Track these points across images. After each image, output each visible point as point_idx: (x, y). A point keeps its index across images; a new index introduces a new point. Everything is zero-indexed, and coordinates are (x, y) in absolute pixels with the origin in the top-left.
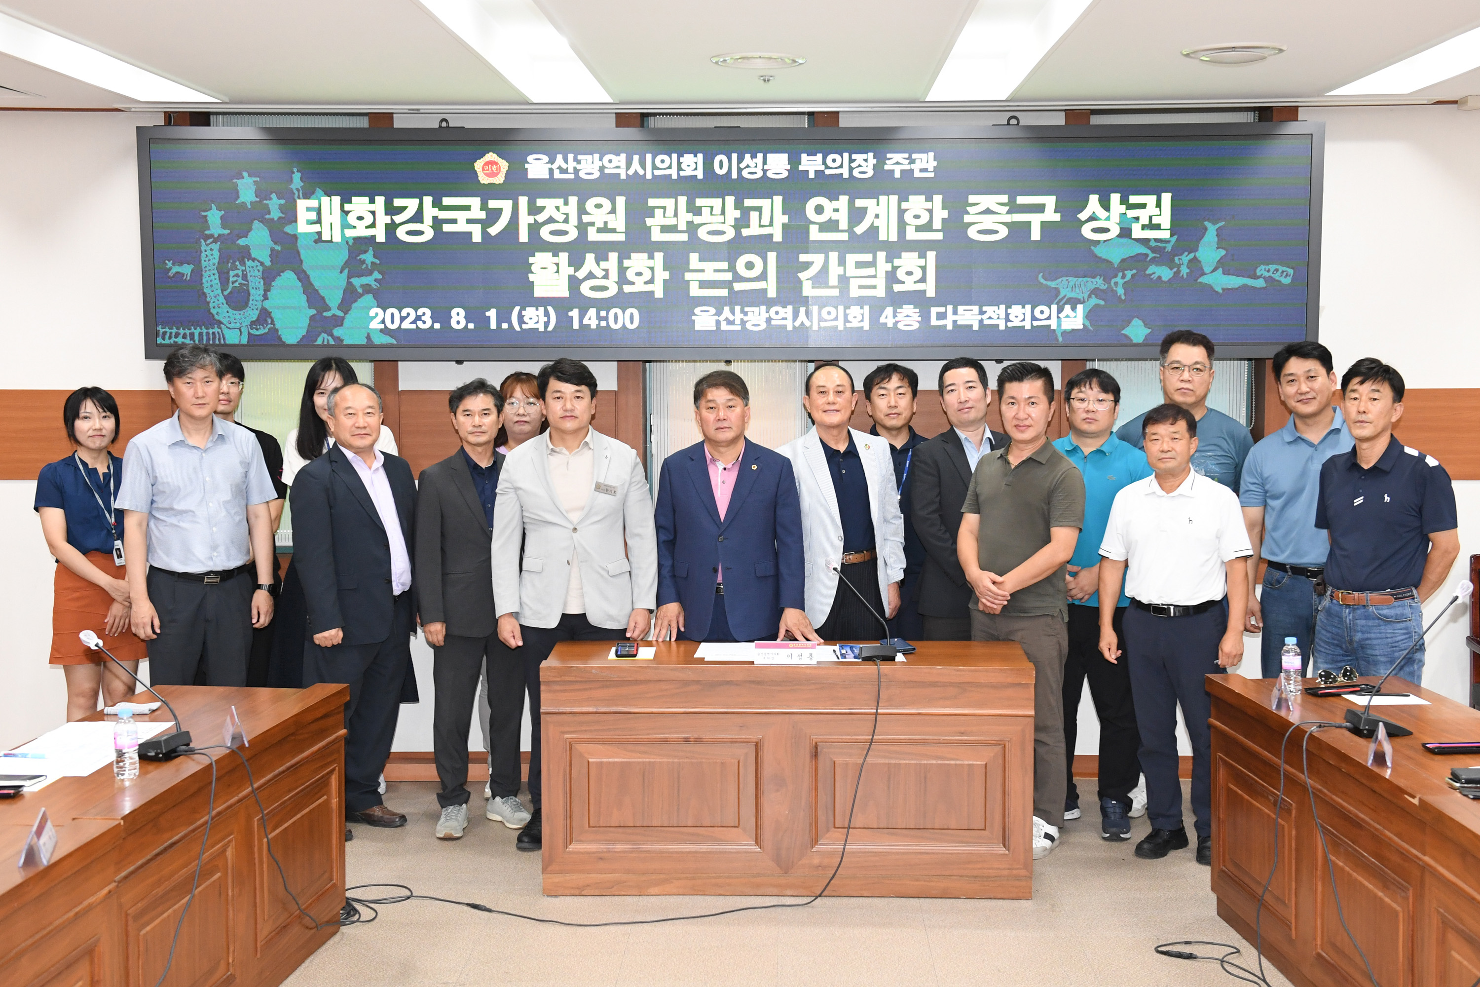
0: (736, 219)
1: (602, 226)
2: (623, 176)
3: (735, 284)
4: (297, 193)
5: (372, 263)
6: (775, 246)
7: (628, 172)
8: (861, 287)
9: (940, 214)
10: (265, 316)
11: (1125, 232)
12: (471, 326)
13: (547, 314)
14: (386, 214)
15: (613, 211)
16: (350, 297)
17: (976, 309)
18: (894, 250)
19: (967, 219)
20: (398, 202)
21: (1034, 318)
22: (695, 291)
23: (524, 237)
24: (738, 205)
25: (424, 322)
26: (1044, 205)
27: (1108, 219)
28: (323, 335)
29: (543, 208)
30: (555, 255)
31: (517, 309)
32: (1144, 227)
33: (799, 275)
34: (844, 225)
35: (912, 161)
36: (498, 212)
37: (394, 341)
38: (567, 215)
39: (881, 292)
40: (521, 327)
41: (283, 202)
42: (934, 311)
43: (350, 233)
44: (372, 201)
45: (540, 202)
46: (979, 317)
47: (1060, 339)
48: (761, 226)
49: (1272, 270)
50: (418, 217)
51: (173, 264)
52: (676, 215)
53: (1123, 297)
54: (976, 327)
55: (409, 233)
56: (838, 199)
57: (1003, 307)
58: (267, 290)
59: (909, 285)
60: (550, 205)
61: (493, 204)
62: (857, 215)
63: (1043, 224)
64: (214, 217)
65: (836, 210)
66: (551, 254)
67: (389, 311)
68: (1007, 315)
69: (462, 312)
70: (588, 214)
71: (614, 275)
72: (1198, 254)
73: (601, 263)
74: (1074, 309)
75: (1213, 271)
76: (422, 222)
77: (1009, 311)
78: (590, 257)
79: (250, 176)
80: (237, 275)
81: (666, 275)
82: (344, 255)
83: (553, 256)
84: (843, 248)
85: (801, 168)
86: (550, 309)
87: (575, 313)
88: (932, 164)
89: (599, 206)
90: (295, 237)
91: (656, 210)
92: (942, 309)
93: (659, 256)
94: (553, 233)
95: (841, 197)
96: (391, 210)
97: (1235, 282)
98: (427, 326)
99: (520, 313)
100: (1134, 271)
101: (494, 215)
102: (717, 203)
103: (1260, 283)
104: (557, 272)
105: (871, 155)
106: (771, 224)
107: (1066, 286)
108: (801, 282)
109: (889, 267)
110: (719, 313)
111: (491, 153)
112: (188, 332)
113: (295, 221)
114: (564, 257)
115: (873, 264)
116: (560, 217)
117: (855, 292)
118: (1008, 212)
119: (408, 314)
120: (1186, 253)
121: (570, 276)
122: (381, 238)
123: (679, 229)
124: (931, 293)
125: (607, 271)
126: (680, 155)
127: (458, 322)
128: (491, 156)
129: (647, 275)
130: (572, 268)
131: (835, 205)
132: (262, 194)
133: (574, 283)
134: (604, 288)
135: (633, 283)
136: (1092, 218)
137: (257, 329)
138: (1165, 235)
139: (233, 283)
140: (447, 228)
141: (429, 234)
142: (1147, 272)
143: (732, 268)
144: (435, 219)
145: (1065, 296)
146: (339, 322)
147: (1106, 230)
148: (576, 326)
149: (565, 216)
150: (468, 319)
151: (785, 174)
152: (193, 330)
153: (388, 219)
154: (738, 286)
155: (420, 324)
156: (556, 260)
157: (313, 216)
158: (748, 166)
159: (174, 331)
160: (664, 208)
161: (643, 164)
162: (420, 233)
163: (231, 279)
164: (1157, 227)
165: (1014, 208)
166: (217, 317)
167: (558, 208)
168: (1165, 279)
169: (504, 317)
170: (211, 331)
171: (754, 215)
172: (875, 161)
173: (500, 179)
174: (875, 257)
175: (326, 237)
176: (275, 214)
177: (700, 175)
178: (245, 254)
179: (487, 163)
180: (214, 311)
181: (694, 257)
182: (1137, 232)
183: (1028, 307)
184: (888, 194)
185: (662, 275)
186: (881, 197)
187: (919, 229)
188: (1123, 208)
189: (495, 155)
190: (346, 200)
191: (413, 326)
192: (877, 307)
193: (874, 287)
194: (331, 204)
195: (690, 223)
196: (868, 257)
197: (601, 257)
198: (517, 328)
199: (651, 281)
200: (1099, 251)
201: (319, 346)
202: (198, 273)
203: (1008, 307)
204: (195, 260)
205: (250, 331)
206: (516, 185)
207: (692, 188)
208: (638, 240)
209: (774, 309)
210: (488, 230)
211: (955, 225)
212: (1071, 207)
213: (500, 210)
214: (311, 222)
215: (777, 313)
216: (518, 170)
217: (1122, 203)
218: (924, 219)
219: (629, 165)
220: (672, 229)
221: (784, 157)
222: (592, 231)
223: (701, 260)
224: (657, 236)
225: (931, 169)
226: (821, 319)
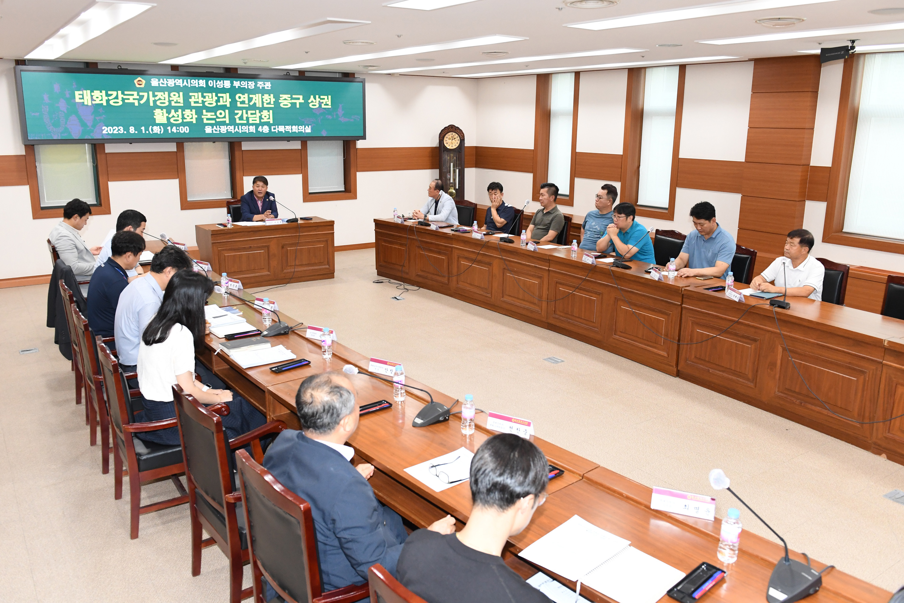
0: (216, 100)
1: (176, 101)
2: (182, 86)
4: (75, 89)
5: (102, 112)
6: (228, 108)
8: (252, 120)
9: (273, 100)
10: (66, 128)
11: (320, 106)
12: (136, 132)
13: (160, 128)
14: (106, 96)
15: (179, 97)
16: (95, 123)
17: (284, 126)
18: (261, 110)
19: (280, 101)
20: (110, 92)
21: (298, 129)
22: (205, 121)
23: (151, 104)
24: (216, 95)
25: (121, 131)
26: (299, 98)
27: (316, 102)
29: (157, 95)
30: (162, 110)
32: (325, 105)
33: (235, 117)
34: (247, 102)
35: (265, 84)
38: (165, 97)
39: (258, 122)
41: (70, 92)
42: (272, 127)
43: (94, 102)
44: (101, 92)
45: (156, 93)
46: (284, 129)
48: (223, 102)
50: (117, 98)
51: (32, 113)
52: (198, 98)
53: (321, 124)
54: (284, 132)
55: (114, 103)
57: (290, 126)
58: (66, 121)
59: (265, 120)
60: (159, 94)
61: (141, 94)
62: (250, 99)
63: (300, 103)
64: (46, 96)
65: (244, 98)
66: (160, 110)
67: (109, 128)
68: (292, 128)
69: (133, 128)
70: (171, 97)
71: (180, 116)
72: (338, 112)
73: (176, 113)
74: (308, 127)
75: (342, 117)
78: (173, 111)
79: (58, 84)
80: (56, 116)
81: (196, 116)
82: (92, 110)
84: (247, 109)
85: (234, 85)
86: (161, 127)
87: (169, 128)
88: (270, 85)
89: (174, 95)
90: (74, 103)
91: (192, 97)
92: (275, 127)
94: (161, 103)
95: (245, 94)
96: (107, 95)
97: (346, 120)
98: (122, 132)
99: (152, 128)
100: (322, 116)
101: (142, 97)
102: (210, 95)
103: (352, 120)
104: (163, 115)
105: (253, 82)
106: (226, 102)
107: (306, 121)
108: (236, 119)
109: (260, 115)
110: (213, 128)
113: (75, 98)
114: (165, 110)
115: (255, 114)
117: (251, 122)
119: (115, 129)
120: (335, 112)
121: (167, 116)
122: (105, 104)
123: (199, 102)
124: (271, 122)
125: (178, 115)
126: (198, 80)
127: (132, 131)
128: (139, 79)
129: (191, 116)
130: (167, 114)
131: (244, 96)
132: (62, 90)
133: (168, 119)
134: (178, 120)
135: (186, 119)
136: (312, 102)
137: (64, 134)
138: (330, 107)
139: (54, 119)
140: (126, 101)
141: (121, 103)
142: (326, 117)
143: (216, 115)
144: (122, 98)
145: (306, 123)
146: (92, 131)
147: (315, 105)
148: (170, 132)
150: (135, 130)
151: (229, 87)
152: (41, 135)
153: (107, 98)
154: (218, 120)
155: (119, 132)
156: (162, 111)
157: (81, 96)
158: (219, 84)
159: (35, 135)
160: (195, 96)
161: (187, 82)
162: (118, 103)
163: (54, 117)
164: (328, 105)
165: (292, 98)
166: (50, 130)
167: (162, 95)
168: (330, 119)
169: (147, 129)
170: (48, 135)
171: (221, 99)
172: (254, 84)
173: (143, 86)
174: (256, 112)
175: (86, 103)
176: (67, 96)
177: (205, 86)
178: (58, 109)
179: (139, 81)
180: (48, 128)
181: (204, 111)
182: (323, 106)
183: (297, 126)
184: (258, 93)
185: (195, 116)
187: (267, 104)
188: (319, 99)
189: (141, 78)
190: (92, 91)
191: (117, 133)
192: (257, 126)
193: (256, 120)
194: (87, 93)
195: (203, 101)
196: (254, 112)
197: (176, 111)
198: (151, 133)
199: (192, 118)
200: (314, 111)
202: (42, 115)
203: (292, 126)
204: (40, 110)
205: (61, 134)
206: (148, 88)
207: (203, 90)
208: (187, 105)
209: (228, 127)
210: (140, 102)
211: (277, 103)
212: (306, 98)
213: (143, 96)
214: (80, 99)
215: (229, 128)
216: (148, 84)
217: (319, 98)
218: (268, 101)
219: (183, 83)
220: (197, 102)
221: (229, 81)
222: (173, 103)
223: (206, 112)
224: (193, 104)
225: (270, 87)
226: (242, 130)
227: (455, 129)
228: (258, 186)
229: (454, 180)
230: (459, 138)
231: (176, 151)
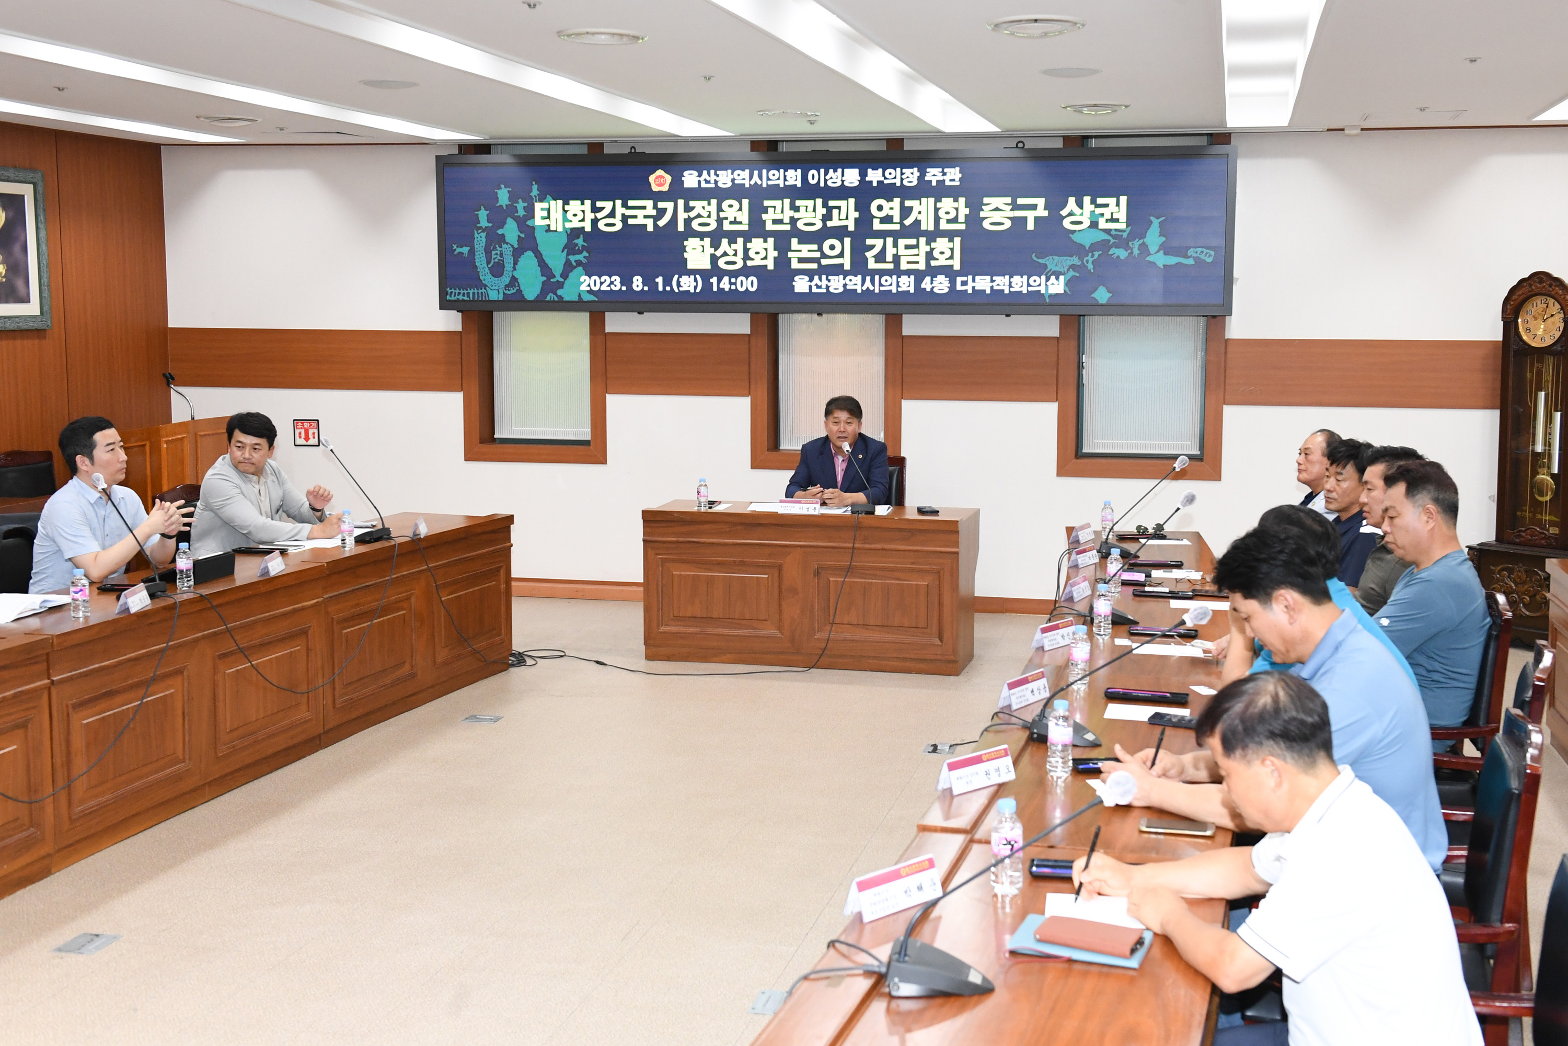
0: (823, 215)
1: (733, 220)
2: (747, 185)
3: (822, 260)
4: (534, 198)
5: (583, 245)
6: (849, 234)
7: (751, 183)
8: (908, 263)
9: (964, 211)
10: (514, 280)
11: (1094, 225)
12: (646, 288)
13: (696, 280)
14: (592, 212)
15: (740, 209)
16: (568, 268)
17: (989, 277)
18: (931, 237)
19: (982, 214)
20: (599, 204)
21: (1029, 285)
22: (795, 265)
23: (681, 228)
24: (825, 205)
25: (615, 286)
26: (1036, 205)
27: (1082, 214)
28: (551, 294)
29: (693, 208)
30: (702, 240)
32: (1107, 221)
33: (866, 254)
34: (897, 219)
35: (944, 174)
36: (665, 210)
37: (596, 299)
38: (710, 212)
39: (922, 266)
40: (679, 289)
41: (526, 204)
42: (959, 280)
43: (569, 225)
44: (583, 204)
45: (692, 203)
46: (991, 284)
47: (1047, 300)
48: (840, 220)
49: (1199, 252)
50: (612, 214)
51: (457, 247)
52: (782, 212)
53: (1092, 271)
54: (988, 292)
55: (607, 225)
56: (893, 201)
57: (1007, 277)
58: (515, 263)
59: (942, 261)
60: (698, 205)
61: (661, 205)
62: (906, 212)
63: (1036, 219)
64: (483, 215)
65: (891, 208)
66: (699, 239)
67: (593, 278)
68: (1010, 283)
69: (640, 279)
70: (723, 211)
71: (741, 254)
72: (1146, 240)
73: (732, 245)
74: (1057, 279)
75: (1157, 252)
76: (614, 217)
77: (1012, 280)
78: (725, 241)
79: (505, 187)
80: (497, 254)
81: (776, 254)
82: (564, 240)
83: (700, 241)
84: (896, 235)
85: (867, 179)
86: (698, 277)
87: (714, 280)
88: (958, 176)
89: (731, 206)
90: (533, 228)
91: (769, 208)
92: (964, 279)
93: (771, 240)
94: (700, 225)
95: (895, 199)
96: (595, 210)
97: (1172, 260)
98: (617, 288)
99: (678, 279)
100: (1100, 252)
101: (661, 212)
102: (810, 203)
103: (1191, 262)
104: (703, 251)
105: (916, 169)
106: (847, 218)
107: (1052, 262)
108: (867, 259)
109: (928, 249)
110: (811, 280)
111: (660, 170)
112: (465, 292)
113: (533, 217)
114: (707, 241)
115: (917, 246)
116: (705, 214)
117: (904, 266)
118: (1011, 210)
119: (605, 280)
120: (1137, 240)
121: (711, 254)
122: (588, 228)
123: (784, 222)
124: (957, 267)
125: (736, 251)
126: (786, 171)
127: (638, 286)
128: (660, 172)
129: (763, 254)
130: (713, 249)
131: (891, 204)
132: (513, 198)
133: (714, 259)
134: (734, 263)
135: (753, 259)
136: (1071, 214)
137: (509, 290)
138: (1122, 226)
139: (494, 259)
140: (631, 221)
141: (619, 226)
142: (1109, 253)
143: (820, 249)
144: (623, 215)
145: (1051, 270)
146: (560, 285)
147: (1080, 223)
148: (715, 289)
149: (708, 213)
150: (644, 284)
151: (857, 183)
152: (469, 291)
153: (592, 216)
154: (824, 262)
155: (613, 287)
156: (702, 243)
157: (545, 214)
158: (831, 178)
159: (457, 291)
160: (775, 207)
161: (760, 177)
162: (613, 225)
163: (493, 257)
164: (1117, 220)
165: (1016, 207)
166: (483, 282)
167: (703, 208)
168: (1122, 257)
169: (667, 282)
170: (480, 291)
171: (835, 212)
172: (918, 174)
173: (665, 188)
174: (918, 242)
175: (552, 228)
176: (521, 212)
177: (799, 184)
178: (502, 239)
179: (657, 177)
180: (482, 278)
181: (794, 241)
182: (1102, 224)
183: (1025, 277)
184: (927, 197)
185: (773, 254)
186: (922, 199)
187: (949, 221)
188: (1093, 207)
189: (663, 171)
190: (566, 203)
191: (608, 289)
192: (919, 276)
193: (917, 263)
194: (556, 206)
195: (792, 218)
196: (913, 242)
197: (732, 241)
198: (676, 290)
199: (765, 258)
200: (1075, 237)
201: (548, 301)
202: (472, 252)
203: (1011, 277)
204: (470, 242)
205: (505, 292)
206: (676, 192)
207: (793, 194)
208: (757, 229)
209: (848, 278)
210: (658, 223)
211: (974, 219)
212: (1055, 206)
214: (543, 218)
215: (851, 280)
216: (677, 181)
217: (1092, 203)
218: (952, 215)
219: (751, 177)
220: (780, 222)
221: (856, 171)
222: (726, 223)
223: (799, 243)
224: (770, 227)
225: (957, 179)
226: (881, 285)
227: (1551, 286)
228: (836, 420)
229: (1548, 443)
231: (749, 333)
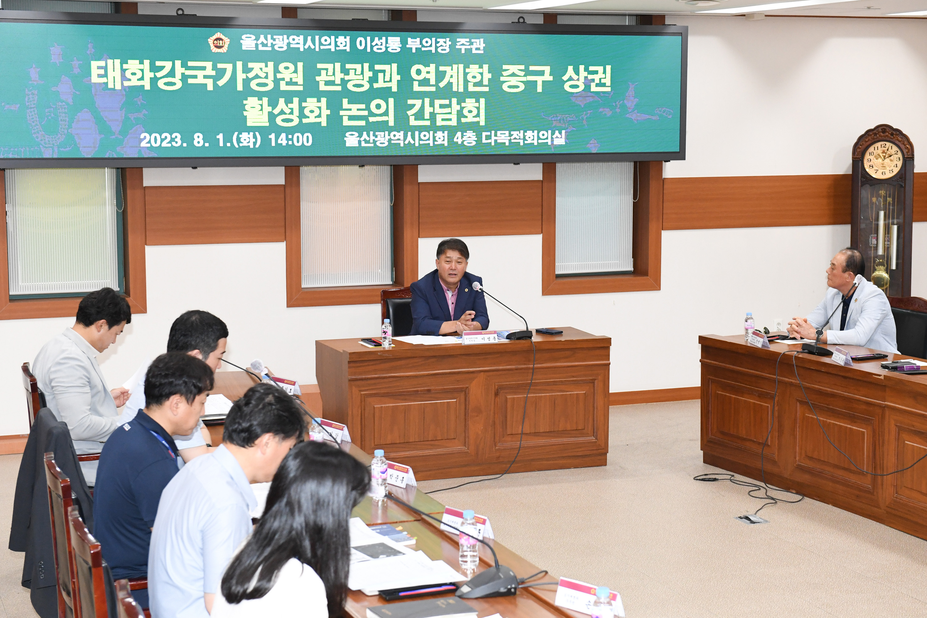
0: (370, 77)
1: (289, 80)
2: (302, 49)
3: (370, 118)
4: (91, 56)
5: (142, 103)
6: (393, 95)
7: (305, 47)
8: (443, 120)
9: (487, 76)
10: (70, 137)
11: (587, 88)
12: (207, 145)
13: (255, 137)
14: (151, 71)
15: (296, 71)
16: (127, 126)
17: (507, 133)
18: (462, 97)
19: (502, 79)
20: (158, 63)
21: (539, 138)
22: (346, 122)
23: (240, 87)
24: (371, 68)
25: (177, 142)
26: (544, 71)
27: (578, 80)
28: (108, 151)
29: (252, 69)
30: (260, 99)
31: (236, 133)
32: (597, 85)
33: (407, 112)
34: (433, 82)
35: (471, 44)
37: (157, 155)
38: (267, 73)
39: (454, 123)
40: (238, 145)
41: (81, 62)
42: (484, 134)
43: (127, 84)
44: (141, 63)
45: (250, 65)
46: (509, 138)
47: (553, 151)
48: (385, 82)
49: (662, 111)
50: (172, 74)
51: (6, 104)
53: (586, 126)
55: (166, 84)
56: (429, 66)
57: (522, 132)
58: (71, 121)
59: (470, 119)
60: (256, 67)
61: (220, 66)
62: (440, 76)
63: (544, 82)
64: (34, 72)
65: (428, 72)
66: (257, 98)
67: (154, 135)
68: (524, 136)
69: (201, 136)
70: (280, 73)
71: (296, 112)
72: (624, 102)
73: (289, 105)
74: (560, 133)
75: (633, 111)
76: (174, 77)
77: (525, 134)
78: (282, 101)
79: (59, 44)
80: (50, 112)
81: (329, 112)
82: (123, 98)
83: (259, 100)
84: (433, 96)
85: (408, 46)
86: (257, 134)
87: (273, 136)
88: (482, 46)
89: (286, 68)
90: (88, 85)
91: (322, 71)
92: (489, 133)
94: (258, 85)
95: (431, 65)
96: (154, 69)
97: (644, 117)
98: (178, 145)
99: (238, 136)
100: (592, 111)
101: (221, 73)
102: (358, 67)
103: (656, 118)
104: (262, 110)
105: (448, 39)
106: (391, 81)
107: (556, 119)
108: (409, 117)
109: (458, 107)
110: (360, 136)
111: (218, 33)
112: (16, 149)
113: (90, 75)
114: (265, 100)
115: (449, 106)
117: (439, 123)
119: (166, 137)
120: (619, 101)
121: (269, 112)
122: (147, 87)
123: (336, 83)
125: (292, 109)
126: (336, 37)
127: (199, 142)
128: (218, 35)
129: (317, 112)
130: (271, 108)
131: (427, 69)
132: (67, 58)
133: (272, 117)
134: (291, 120)
135: (308, 117)
136: (571, 79)
137: (65, 148)
138: (609, 89)
139: (48, 116)
140: (190, 81)
141: (179, 85)
142: (599, 111)
143: (368, 108)
144: (183, 74)
145: (555, 125)
146: (120, 142)
147: (577, 87)
148: (273, 144)
149: (265, 74)
150: (205, 141)
151: (399, 50)
152: (20, 148)
153: (152, 75)
154: (371, 119)
155: (174, 144)
156: (260, 102)
157: (102, 72)
158: (377, 45)
159: (7, 149)
160: (327, 69)
161: (313, 42)
162: (173, 84)
163: (47, 114)
164: (604, 85)
165: (528, 73)
166: (37, 140)
167: (261, 69)
168: (608, 115)
169: (228, 139)
170: (33, 149)
171: (381, 75)
172: (450, 43)
173: (224, 50)
174: (450, 102)
175: (110, 86)
176: (75, 70)
177: (348, 50)
178: (56, 98)
179: (216, 39)
180: (34, 136)
181: (345, 101)
182: (594, 88)
183: (536, 132)
184: (457, 63)
185: (326, 112)
186: (454, 65)
187: (476, 85)
188: (586, 74)
189: (221, 34)
190: (124, 61)
191: (169, 145)
192: (452, 131)
193: (450, 120)
194: (114, 65)
195: (342, 80)
196: (447, 102)
197: (288, 101)
198: (237, 146)
199: (319, 116)
200: (573, 99)
201: (107, 159)
202: (23, 110)
203: (525, 131)
204: (21, 101)
205: (59, 149)
206: (236, 54)
207: (344, 58)
208: (311, 89)
209: (393, 133)
210: (217, 82)
211: (495, 82)
212: (558, 72)
213: (225, 70)
214: (100, 76)
215: (394, 136)
216: (236, 44)
217: (585, 71)
218: (478, 78)
219: (305, 43)
220: (332, 83)
221: (398, 39)
222: (282, 84)
223: (349, 103)
224: (323, 87)
225: (482, 48)
226: (420, 139)
227: (892, 134)
228: (448, 260)
229: (887, 249)
230: (900, 155)
231: (284, 183)
